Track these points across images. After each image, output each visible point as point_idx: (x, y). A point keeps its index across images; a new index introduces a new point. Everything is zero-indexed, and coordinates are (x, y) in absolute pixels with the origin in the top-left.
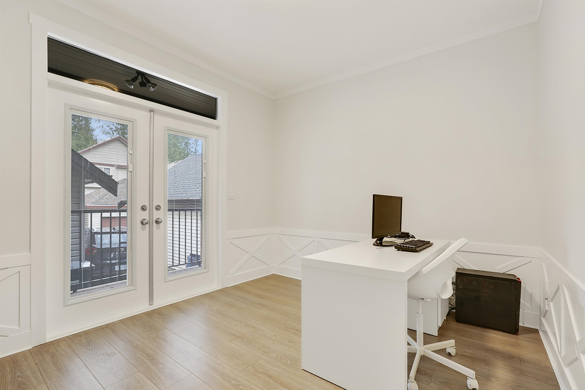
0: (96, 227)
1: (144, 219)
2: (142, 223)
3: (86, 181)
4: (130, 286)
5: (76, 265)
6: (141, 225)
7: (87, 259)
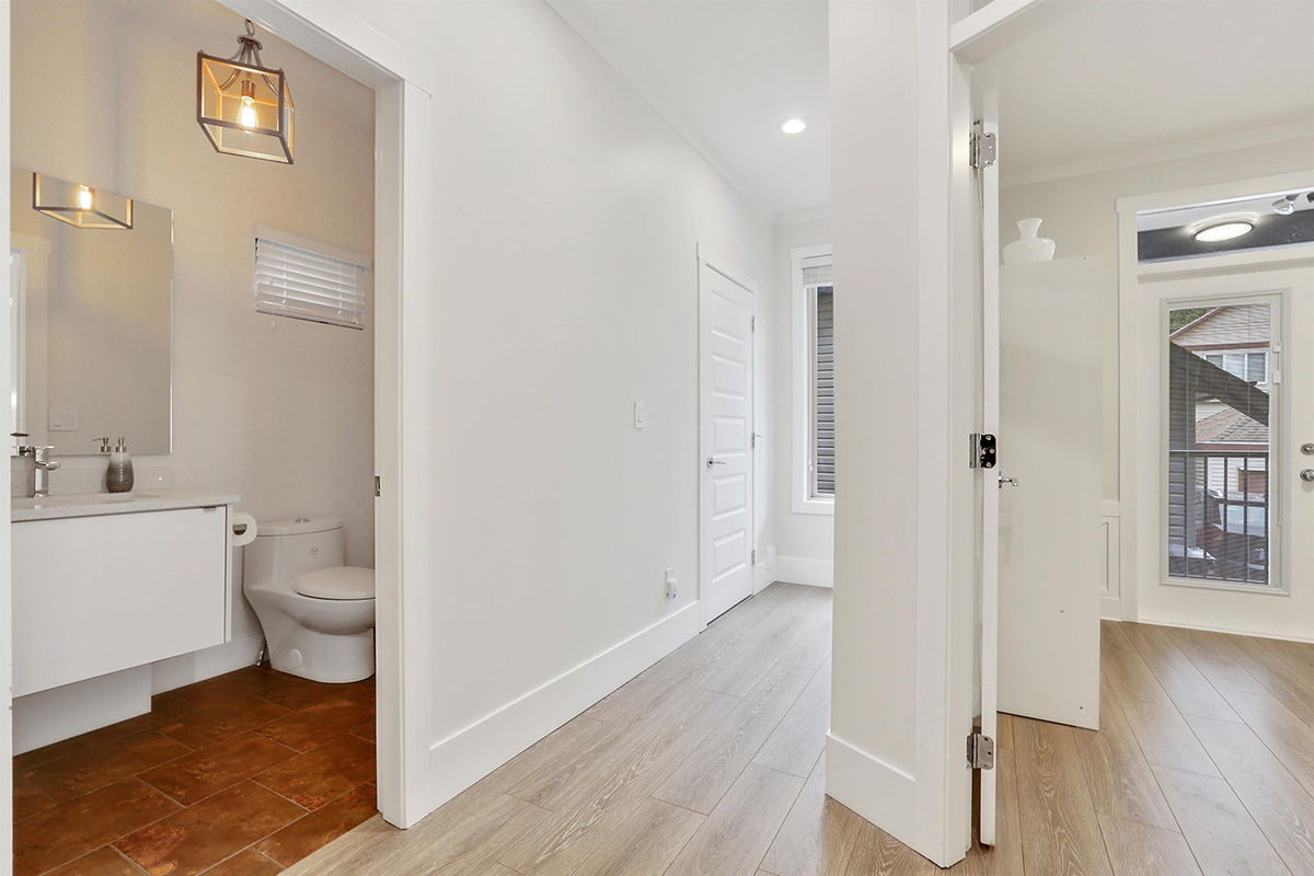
0: (1215, 486)
1: (1309, 471)
2: (1304, 477)
3: (1198, 395)
4: (1276, 586)
5: (1179, 551)
6: (1301, 481)
7: (1199, 545)
